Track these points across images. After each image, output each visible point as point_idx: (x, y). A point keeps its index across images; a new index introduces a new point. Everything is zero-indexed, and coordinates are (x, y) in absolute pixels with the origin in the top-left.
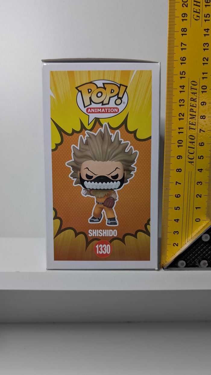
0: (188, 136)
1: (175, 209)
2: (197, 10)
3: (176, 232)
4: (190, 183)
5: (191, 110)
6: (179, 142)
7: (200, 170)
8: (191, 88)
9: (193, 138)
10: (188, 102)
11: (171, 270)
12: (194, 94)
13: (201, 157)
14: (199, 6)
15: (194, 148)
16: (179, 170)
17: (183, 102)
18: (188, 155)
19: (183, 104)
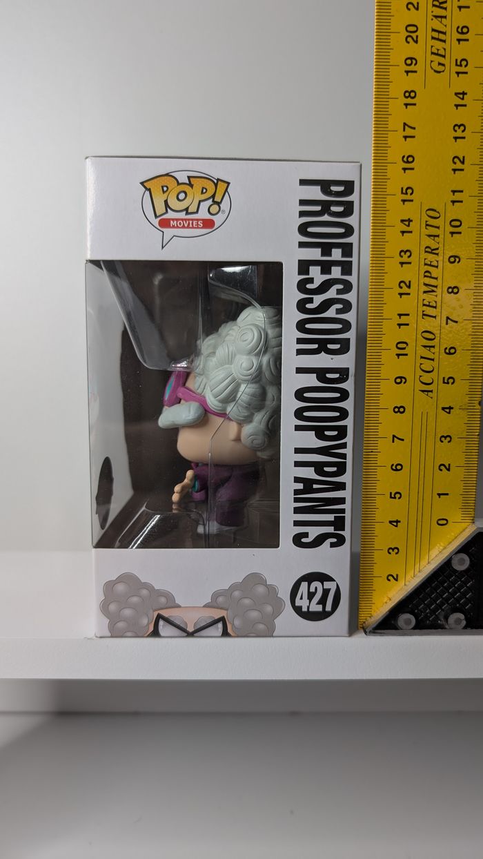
0: (420, 333)
1: (391, 497)
2: (438, 50)
3: (393, 550)
4: (424, 437)
5: (427, 274)
6: (400, 346)
7: (448, 410)
8: (427, 225)
9: (431, 336)
10: (419, 257)
11: (381, 634)
12: (433, 238)
13: (449, 380)
14: (444, 41)
15: (433, 360)
16: (399, 410)
17: (409, 257)
18: (420, 376)
19: (409, 260)
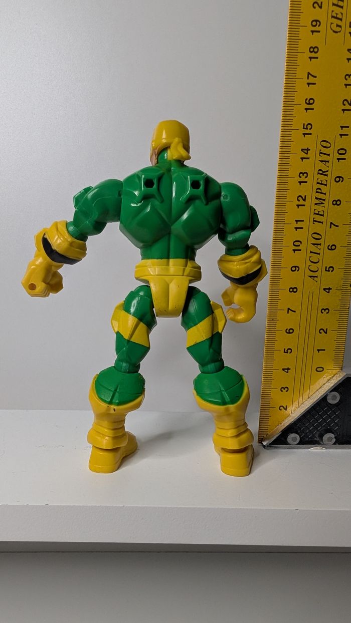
0: (310, 235)
1: (284, 352)
2: (337, 14)
3: (284, 388)
4: (309, 310)
5: (318, 190)
6: (296, 243)
7: (328, 290)
8: (321, 153)
9: (318, 237)
10: (313, 178)
11: (276, 448)
12: (324, 163)
13: (329, 269)
14: (342, 7)
15: (319, 254)
16: (293, 290)
17: (306, 177)
18: (309, 266)
19: (305, 180)
